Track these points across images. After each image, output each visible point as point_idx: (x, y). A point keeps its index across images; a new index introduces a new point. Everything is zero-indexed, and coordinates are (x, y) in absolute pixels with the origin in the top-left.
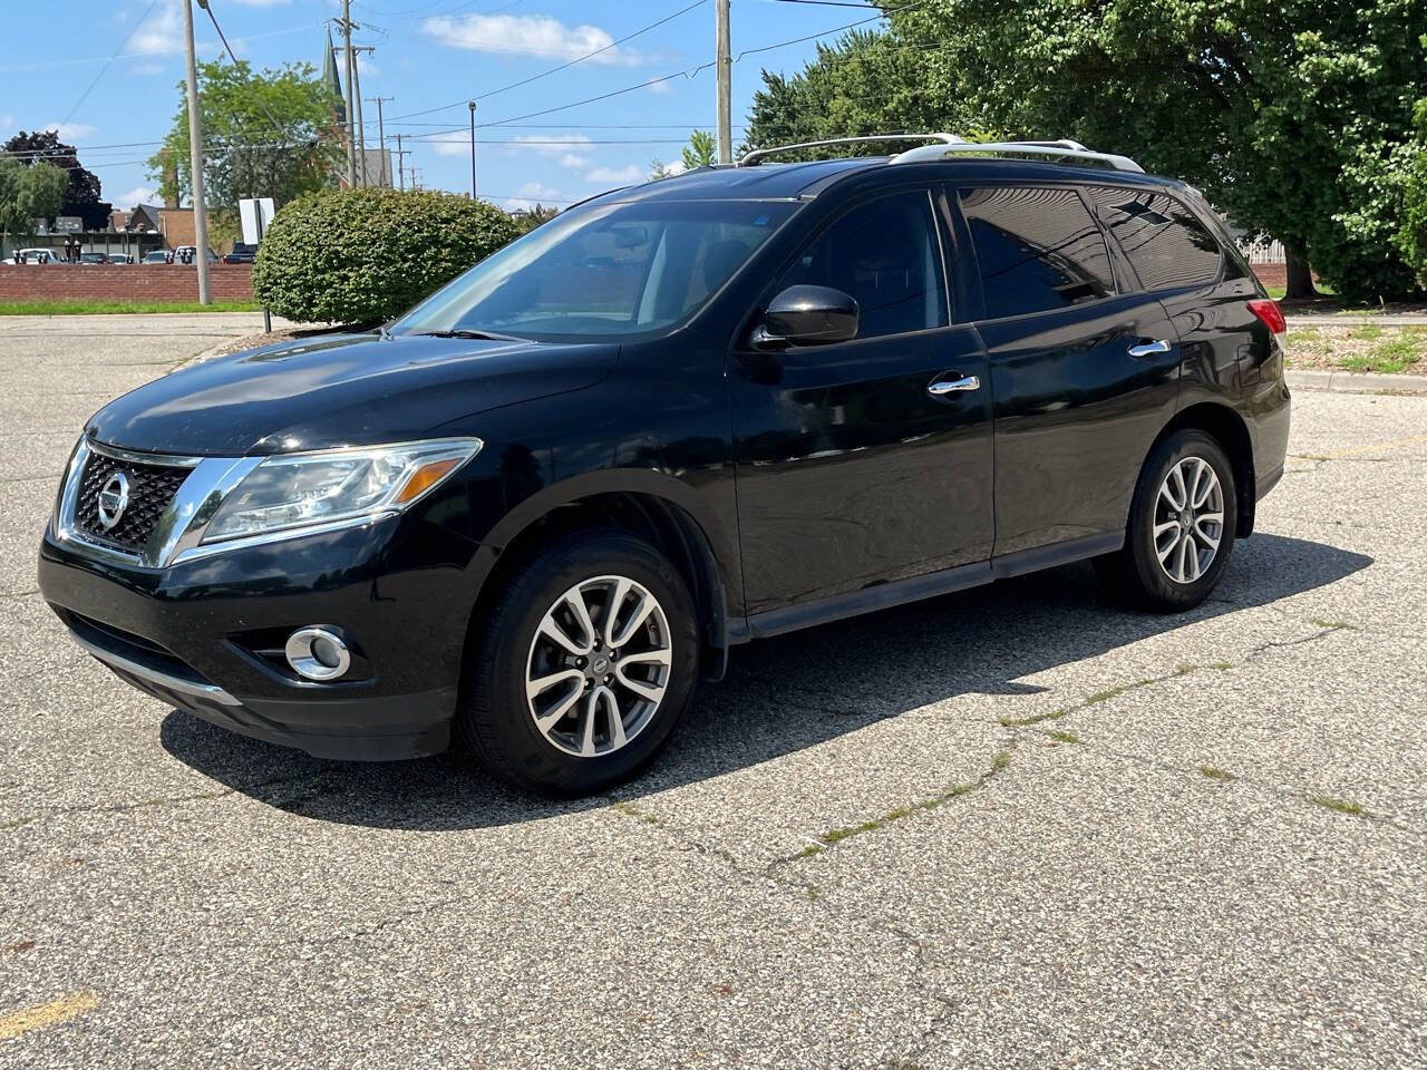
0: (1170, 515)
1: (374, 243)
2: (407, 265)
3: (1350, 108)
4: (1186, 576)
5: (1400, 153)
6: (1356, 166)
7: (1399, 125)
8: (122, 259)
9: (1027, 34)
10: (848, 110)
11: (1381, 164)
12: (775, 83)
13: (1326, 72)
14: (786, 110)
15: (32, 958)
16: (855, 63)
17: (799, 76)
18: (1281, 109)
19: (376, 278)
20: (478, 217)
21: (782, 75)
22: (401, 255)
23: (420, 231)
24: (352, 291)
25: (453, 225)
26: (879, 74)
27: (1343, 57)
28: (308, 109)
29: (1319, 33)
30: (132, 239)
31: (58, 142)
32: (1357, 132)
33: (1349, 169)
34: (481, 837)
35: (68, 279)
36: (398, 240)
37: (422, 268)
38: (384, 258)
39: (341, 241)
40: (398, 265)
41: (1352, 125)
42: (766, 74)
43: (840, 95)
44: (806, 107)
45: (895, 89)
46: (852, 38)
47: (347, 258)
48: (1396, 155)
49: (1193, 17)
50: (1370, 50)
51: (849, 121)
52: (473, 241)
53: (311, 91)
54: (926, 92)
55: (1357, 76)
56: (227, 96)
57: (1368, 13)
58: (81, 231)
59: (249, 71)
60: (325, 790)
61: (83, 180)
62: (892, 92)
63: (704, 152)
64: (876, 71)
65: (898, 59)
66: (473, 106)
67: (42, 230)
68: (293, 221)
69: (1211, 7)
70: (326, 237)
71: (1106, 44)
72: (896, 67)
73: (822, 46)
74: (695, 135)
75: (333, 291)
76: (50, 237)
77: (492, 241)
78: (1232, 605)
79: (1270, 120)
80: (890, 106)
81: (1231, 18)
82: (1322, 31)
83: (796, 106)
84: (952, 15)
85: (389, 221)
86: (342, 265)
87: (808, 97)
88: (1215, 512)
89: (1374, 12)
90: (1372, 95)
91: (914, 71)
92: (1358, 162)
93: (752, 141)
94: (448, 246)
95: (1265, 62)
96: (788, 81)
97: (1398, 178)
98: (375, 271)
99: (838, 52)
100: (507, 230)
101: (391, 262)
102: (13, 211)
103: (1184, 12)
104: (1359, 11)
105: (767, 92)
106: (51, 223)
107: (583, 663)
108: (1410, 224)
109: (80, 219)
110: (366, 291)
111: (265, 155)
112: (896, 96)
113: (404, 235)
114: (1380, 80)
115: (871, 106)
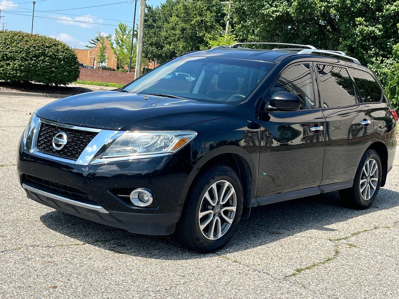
1: (21, 52)
2: (32, 62)
3: (371, 45)
5: (386, 62)
6: (372, 65)
7: (387, 53)
10: (177, 22)
11: (380, 65)
12: (149, 8)
13: (365, 32)
14: (153, 19)
16: (181, 5)
17: (158, 7)
18: (349, 42)
19: (20, 66)
20: (60, 47)
21: (152, 6)
22: (31, 58)
23: (38, 50)
24: (11, 69)
25: (51, 49)
26: (190, 10)
27: (371, 28)
29: (364, 19)
32: (373, 53)
33: (370, 65)
36: (30, 52)
37: (38, 64)
38: (24, 58)
39: (8, 50)
40: (29, 62)
41: (371, 51)
42: (146, 5)
44: (160, 18)
45: (195, 16)
47: (10, 57)
48: (385, 63)
49: (323, 8)
50: (380, 26)
51: (177, 26)
52: (58, 56)
54: (206, 19)
55: (374, 35)
57: (380, 14)
62: (194, 18)
63: (123, 30)
64: (188, 9)
65: (197, 5)
69: (329, 5)
70: (2, 48)
71: (292, 13)
72: (196, 8)
74: (120, 24)
75: (3, 68)
77: (64, 56)
79: (345, 46)
80: (193, 23)
81: (335, 9)
82: (365, 18)
83: (156, 18)
85: (27, 45)
86: (8, 60)
87: (161, 15)
88: (375, 178)
89: (382, 14)
90: (379, 41)
91: (202, 11)
92: (372, 63)
94: (48, 56)
95: (345, 26)
96: (154, 8)
97: (386, 70)
98: (20, 63)
100: (70, 53)
101: (26, 60)
103: (320, 5)
104: (377, 13)
105: (146, 11)
107: (214, 208)
108: (389, 87)
110: (16, 70)
112: (195, 20)
113: (32, 51)
114: (383, 37)
115: (186, 21)
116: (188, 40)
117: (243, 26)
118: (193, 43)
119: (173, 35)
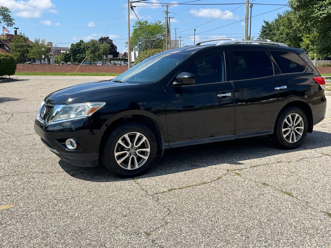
0: (288, 127)
4: (292, 141)
8: (119, 64)
9: (314, 11)
10: (284, 29)
12: (267, 23)
14: (269, 29)
15: (9, 198)
16: (286, 18)
17: (273, 21)
21: (269, 21)
28: (160, 31)
30: (122, 60)
31: (109, 39)
34: (102, 184)
35: (103, 68)
42: (265, 21)
43: (282, 26)
44: (274, 28)
46: (287, 12)
51: (284, 32)
53: (161, 27)
56: (143, 29)
58: (112, 58)
59: (148, 23)
60: (82, 173)
61: (114, 47)
66: (195, 30)
67: (105, 57)
68: (141, 56)
73: (279, 14)
76: (106, 59)
78: (305, 148)
80: (294, 28)
83: (272, 28)
84: (296, 7)
87: (275, 26)
88: (301, 126)
93: (260, 37)
96: (270, 22)
99: (283, 15)
102: (99, 54)
105: (264, 25)
106: (107, 56)
107: (129, 150)
109: (112, 55)
111: (150, 41)
115: (289, 29)
116: (291, 40)
117: (305, 27)
118: (295, 41)
119: (281, 38)
